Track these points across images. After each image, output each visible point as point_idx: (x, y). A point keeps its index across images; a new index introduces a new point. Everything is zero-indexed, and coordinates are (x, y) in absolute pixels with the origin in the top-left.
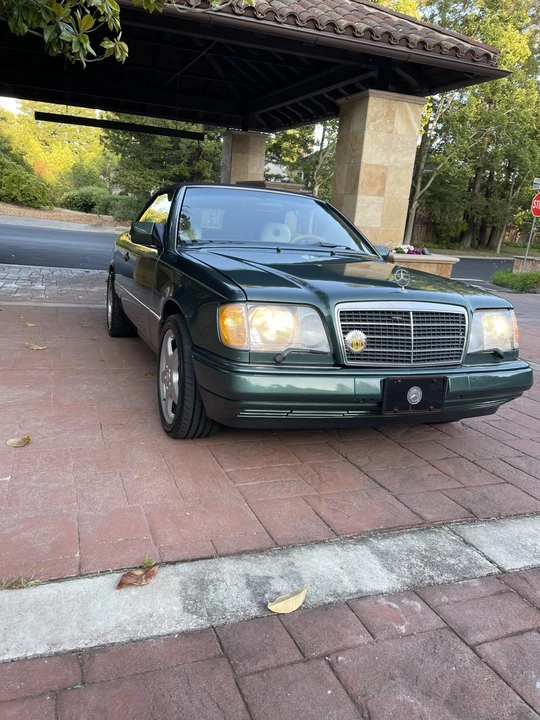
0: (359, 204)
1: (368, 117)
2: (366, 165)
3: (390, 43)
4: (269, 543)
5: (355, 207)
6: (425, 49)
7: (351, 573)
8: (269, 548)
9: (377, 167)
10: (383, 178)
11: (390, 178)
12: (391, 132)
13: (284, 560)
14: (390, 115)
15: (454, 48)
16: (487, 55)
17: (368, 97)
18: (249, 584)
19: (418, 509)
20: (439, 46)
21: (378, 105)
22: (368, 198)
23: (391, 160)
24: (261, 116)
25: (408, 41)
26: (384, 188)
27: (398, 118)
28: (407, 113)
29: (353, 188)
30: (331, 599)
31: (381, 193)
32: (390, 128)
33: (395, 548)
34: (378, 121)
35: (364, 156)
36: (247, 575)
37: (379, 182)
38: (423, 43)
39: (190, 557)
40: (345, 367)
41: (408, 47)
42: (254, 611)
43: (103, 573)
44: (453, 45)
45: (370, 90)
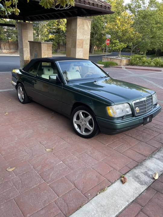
0: (77, 51)
1: (78, 25)
2: (78, 39)
3: (85, 4)
4: (137, 163)
5: (76, 52)
6: (94, 6)
7: (158, 166)
8: (138, 164)
9: (81, 40)
10: (83, 43)
11: (84, 43)
12: (84, 29)
13: (144, 166)
14: (83, 24)
15: (101, 5)
16: (109, 7)
17: (77, 18)
18: (144, 174)
19: (153, 146)
20: (97, 5)
21: (80, 21)
22: (79, 49)
23: (84, 38)
24: (29, 17)
25: (89, 3)
26: (83, 46)
27: (85, 25)
28: (87, 23)
29: (75, 46)
30: (161, 173)
31: (82, 47)
32: (83, 28)
33: (159, 157)
34: (80, 26)
35: (77, 37)
36: (142, 172)
37: (81, 44)
38: (93, 4)
39: (127, 172)
40: (136, 116)
41: (89, 5)
42: (152, 181)
43: (115, 181)
44: (101, 4)
45: (78, 17)
